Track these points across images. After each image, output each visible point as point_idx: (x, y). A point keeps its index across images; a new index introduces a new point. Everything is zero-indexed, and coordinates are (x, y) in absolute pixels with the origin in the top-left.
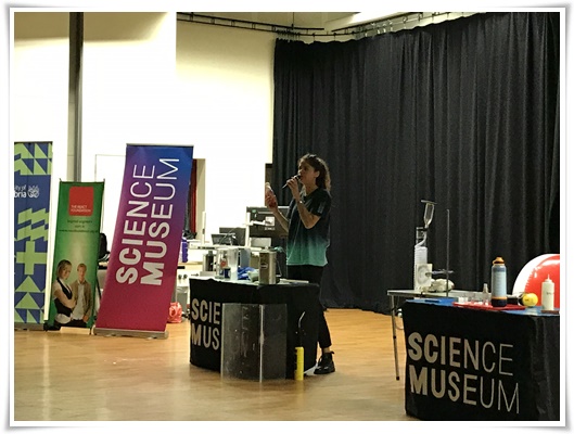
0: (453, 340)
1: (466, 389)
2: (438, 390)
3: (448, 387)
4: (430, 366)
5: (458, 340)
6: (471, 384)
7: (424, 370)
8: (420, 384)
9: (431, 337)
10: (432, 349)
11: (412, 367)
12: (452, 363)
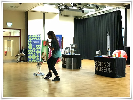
0: (102, 62)
1: (104, 70)
2: (100, 70)
6: (105, 69)
7: (98, 67)
8: (97, 69)
9: (99, 62)
10: (99, 64)
11: (96, 67)
12: (102, 66)
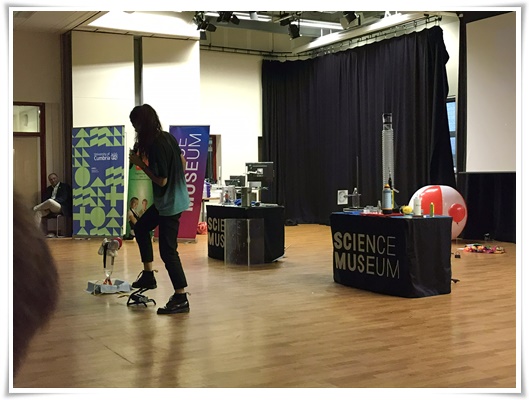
0: (360, 235)
1: (368, 265)
2: (352, 266)
3: (358, 264)
4: (347, 252)
5: (363, 236)
6: (371, 261)
7: (344, 254)
8: (342, 264)
9: (347, 235)
10: (348, 242)
11: (337, 253)
12: (360, 250)
